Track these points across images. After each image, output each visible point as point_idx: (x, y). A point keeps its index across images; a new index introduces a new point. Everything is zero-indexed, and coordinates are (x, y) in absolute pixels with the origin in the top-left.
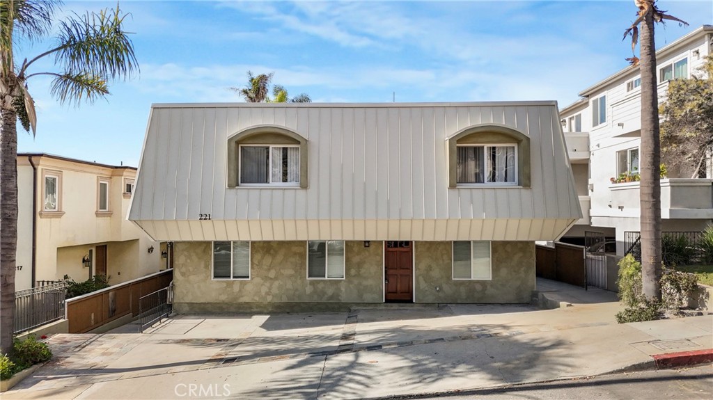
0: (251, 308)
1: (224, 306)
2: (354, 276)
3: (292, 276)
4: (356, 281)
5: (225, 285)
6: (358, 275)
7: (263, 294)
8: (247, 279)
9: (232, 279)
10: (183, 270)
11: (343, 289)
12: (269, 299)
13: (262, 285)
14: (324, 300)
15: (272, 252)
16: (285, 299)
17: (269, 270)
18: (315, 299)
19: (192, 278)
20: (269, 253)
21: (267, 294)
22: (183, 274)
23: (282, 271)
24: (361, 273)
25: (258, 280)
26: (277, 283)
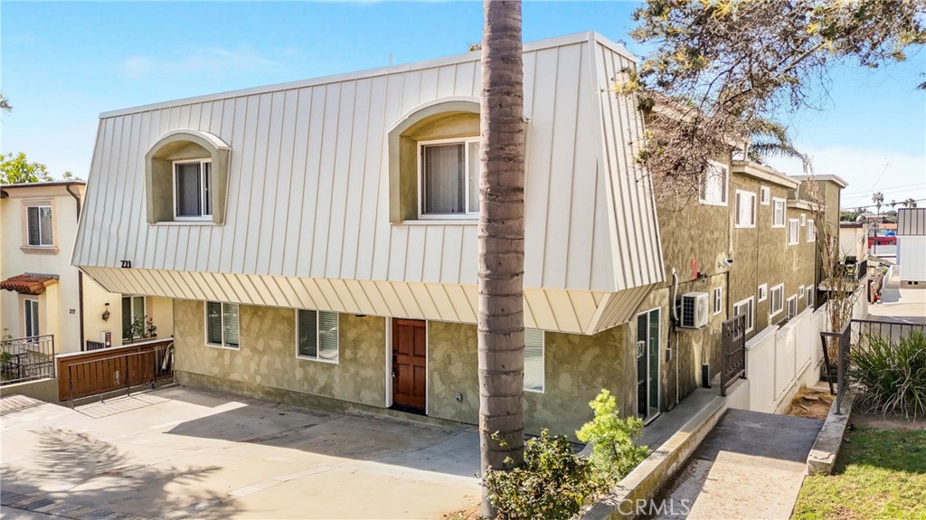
0: (242, 389)
1: (218, 382)
2: (350, 360)
3: (280, 350)
4: (352, 369)
5: (216, 353)
6: (354, 360)
7: (252, 372)
8: (236, 349)
9: (223, 346)
10: (181, 329)
11: (337, 380)
12: (258, 379)
13: (251, 359)
14: (315, 392)
15: (260, 313)
16: (274, 384)
17: (257, 338)
18: (305, 389)
19: (189, 339)
20: (257, 316)
21: (257, 372)
22: (181, 336)
23: (271, 342)
24: (358, 356)
25: (247, 352)
26: (265, 359)
